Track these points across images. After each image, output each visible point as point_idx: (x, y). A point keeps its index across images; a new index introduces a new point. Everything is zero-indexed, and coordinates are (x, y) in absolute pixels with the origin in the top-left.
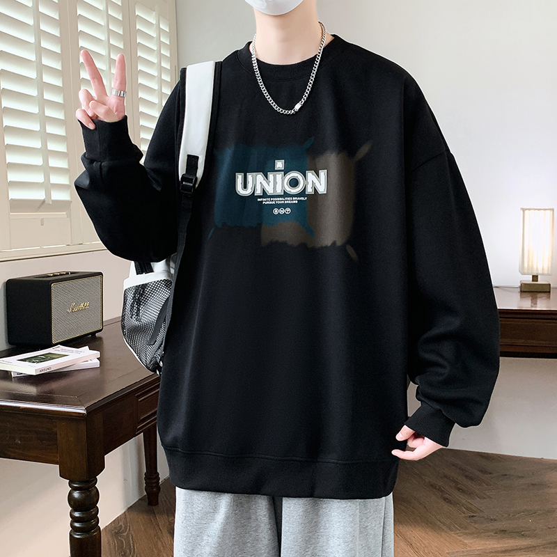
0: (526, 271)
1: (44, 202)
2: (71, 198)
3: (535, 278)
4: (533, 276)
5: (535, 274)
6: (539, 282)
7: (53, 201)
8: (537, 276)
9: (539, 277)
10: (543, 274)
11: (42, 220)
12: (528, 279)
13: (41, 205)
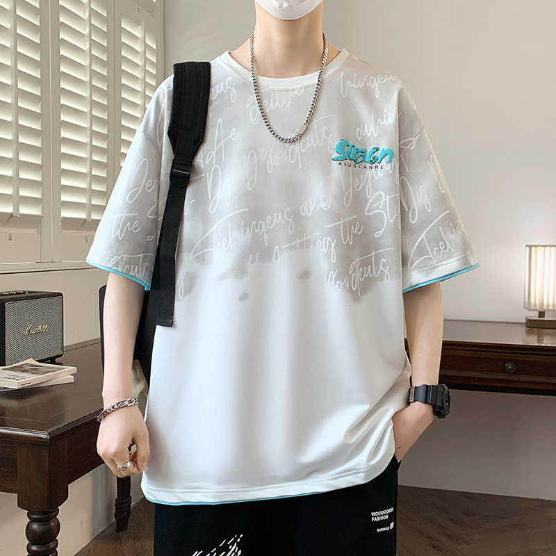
0: (533, 308)
1: (12, 215)
2: (43, 212)
3: (542, 314)
4: (540, 312)
5: (542, 310)
6: (546, 318)
7: (21, 215)
8: (544, 312)
9: (546, 313)
10: (548, 310)
11: (10, 235)
12: (535, 316)
13: (9, 219)
